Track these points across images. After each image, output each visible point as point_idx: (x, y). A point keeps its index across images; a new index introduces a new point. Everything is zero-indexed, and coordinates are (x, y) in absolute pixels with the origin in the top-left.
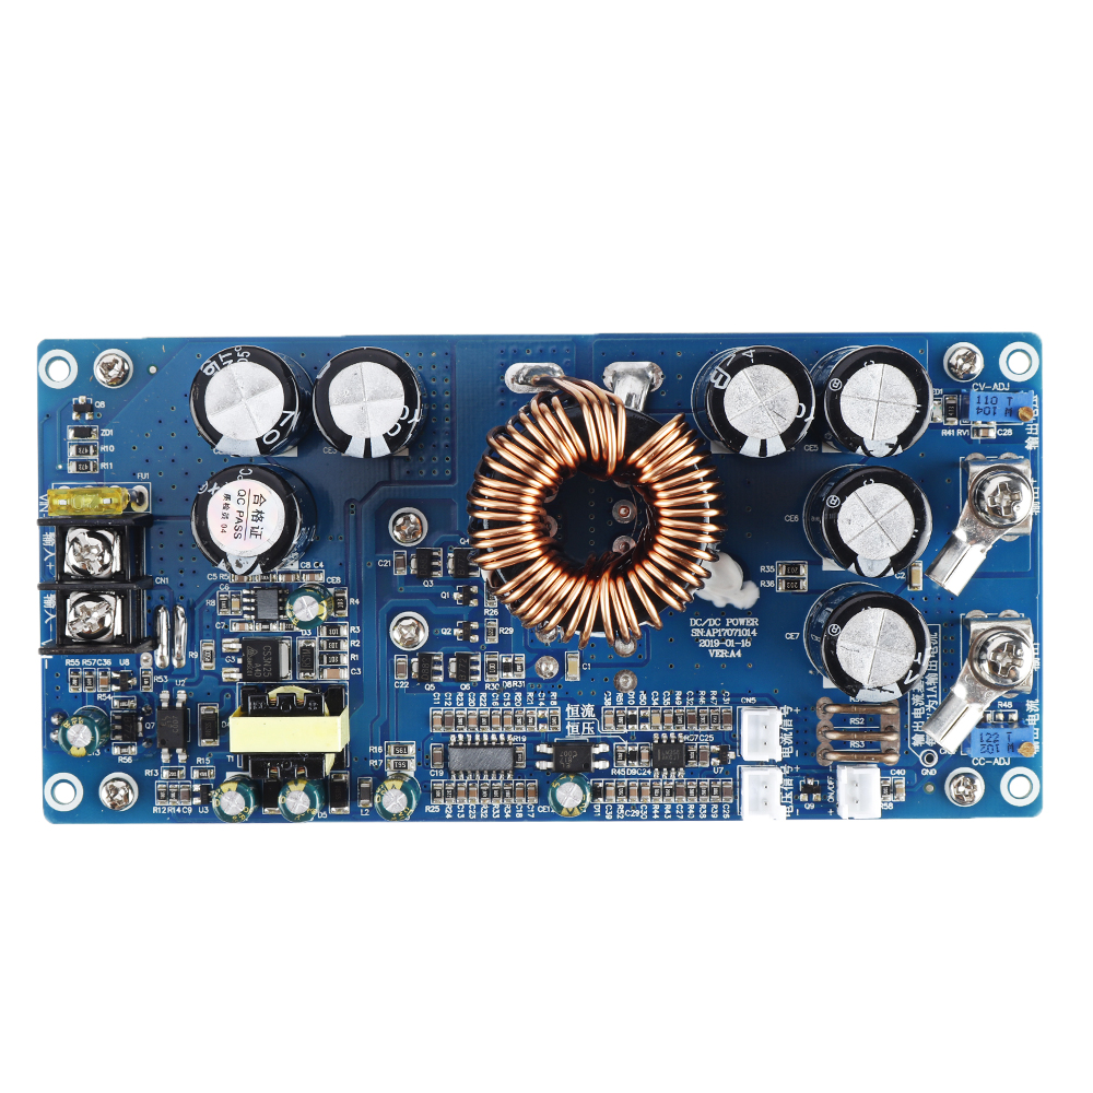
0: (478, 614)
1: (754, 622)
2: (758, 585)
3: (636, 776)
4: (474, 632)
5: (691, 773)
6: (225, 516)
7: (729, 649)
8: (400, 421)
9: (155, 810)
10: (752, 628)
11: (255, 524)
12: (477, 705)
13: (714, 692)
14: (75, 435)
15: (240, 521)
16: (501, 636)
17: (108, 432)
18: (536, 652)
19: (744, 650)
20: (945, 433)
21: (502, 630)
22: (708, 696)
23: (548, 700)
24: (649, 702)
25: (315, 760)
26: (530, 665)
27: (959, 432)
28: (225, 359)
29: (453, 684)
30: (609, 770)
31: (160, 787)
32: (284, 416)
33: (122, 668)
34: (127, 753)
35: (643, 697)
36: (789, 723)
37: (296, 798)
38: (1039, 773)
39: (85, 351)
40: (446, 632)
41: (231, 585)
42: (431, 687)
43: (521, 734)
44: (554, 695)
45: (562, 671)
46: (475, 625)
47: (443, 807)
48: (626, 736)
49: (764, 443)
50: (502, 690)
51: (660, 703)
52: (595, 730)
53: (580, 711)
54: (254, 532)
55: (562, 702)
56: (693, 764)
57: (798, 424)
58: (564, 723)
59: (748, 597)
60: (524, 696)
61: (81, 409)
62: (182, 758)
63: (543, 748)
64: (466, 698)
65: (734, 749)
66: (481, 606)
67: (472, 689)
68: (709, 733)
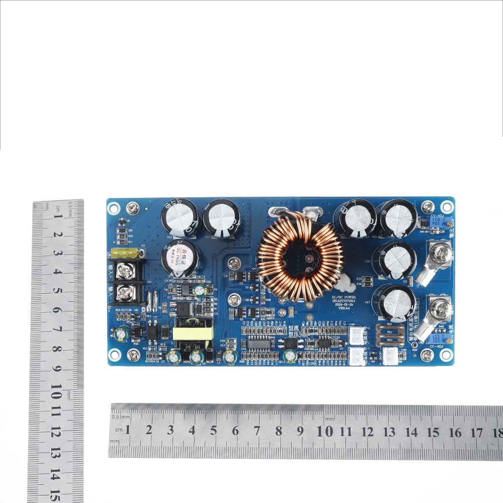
0: (258, 294)
1: (354, 297)
2: (356, 284)
3: (313, 351)
4: (257, 300)
5: (332, 350)
6: (173, 257)
7: (346, 307)
8: (233, 225)
9: (146, 361)
10: (353, 299)
11: (183, 260)
12: (258, 326)
13: (340, 322)
14: (119, 231)
15: (178, 259)
16: (266, 302)
17: (130, 230)
18: (279, 307)
19: (351, 307)
20: (421, 232)
21: (267, 299)
22: (338, 323)
23: (282, 324)
24: (318, 325)
25: (202, 343)
26: (276, 312)
27: (426, 232)
28: (173, 203)
29: (250, 318)
30: (303, 348)
31: (148, 353)
32: (193, 222)
33: (135, 312)
34: (136, 342)
35: (315, 323)
36: (366, 332)
37: (196, 356)
38: (453, 351)
39: (123, 202)
40: (247, 300)
41: (173, 284)
42: (241, 319)
43: (273, 336)
44: (285, 322)
45: (288, 314)
46: (257, 298)
47: (246, 361)
48: (309, 337)
49: (359, 232)
50: (266, 320)
51: (322, 325)
52: (299, 335)
53: (294, 328)
54: (182, 262)
55: (287, 325)
56: (333, 346)
57: (371, 226)
58: (288, 332)
59: (352, 288)
60: (274, 322)
61: (122, 223)
62: (156, 343)
63: (281, 341)
64: (254, 323)
65: (347, 341)
66: (259, 291)
67: (256, 320)
68: (338, 336)
